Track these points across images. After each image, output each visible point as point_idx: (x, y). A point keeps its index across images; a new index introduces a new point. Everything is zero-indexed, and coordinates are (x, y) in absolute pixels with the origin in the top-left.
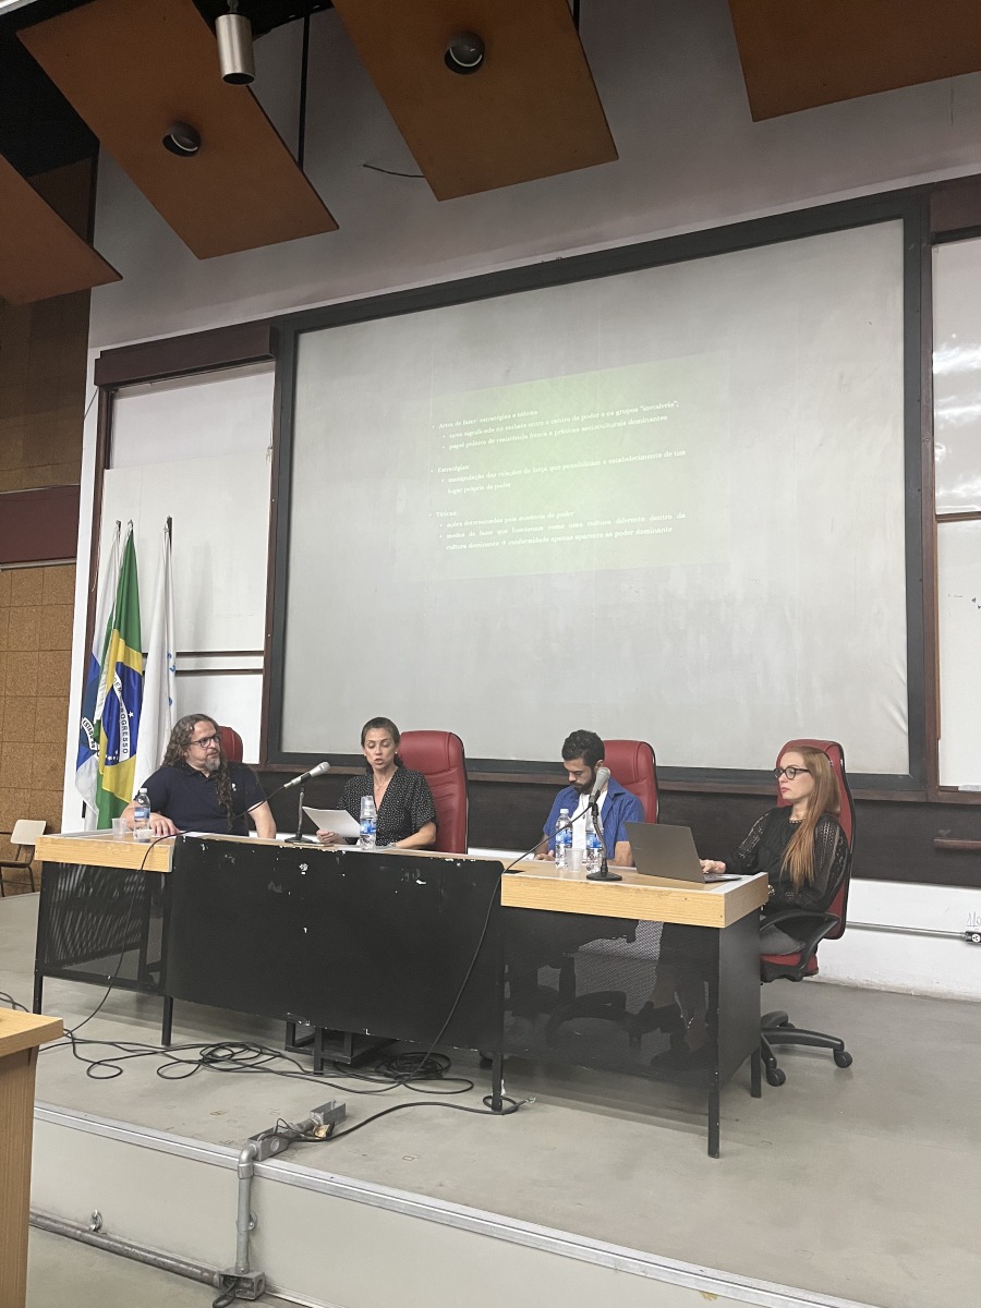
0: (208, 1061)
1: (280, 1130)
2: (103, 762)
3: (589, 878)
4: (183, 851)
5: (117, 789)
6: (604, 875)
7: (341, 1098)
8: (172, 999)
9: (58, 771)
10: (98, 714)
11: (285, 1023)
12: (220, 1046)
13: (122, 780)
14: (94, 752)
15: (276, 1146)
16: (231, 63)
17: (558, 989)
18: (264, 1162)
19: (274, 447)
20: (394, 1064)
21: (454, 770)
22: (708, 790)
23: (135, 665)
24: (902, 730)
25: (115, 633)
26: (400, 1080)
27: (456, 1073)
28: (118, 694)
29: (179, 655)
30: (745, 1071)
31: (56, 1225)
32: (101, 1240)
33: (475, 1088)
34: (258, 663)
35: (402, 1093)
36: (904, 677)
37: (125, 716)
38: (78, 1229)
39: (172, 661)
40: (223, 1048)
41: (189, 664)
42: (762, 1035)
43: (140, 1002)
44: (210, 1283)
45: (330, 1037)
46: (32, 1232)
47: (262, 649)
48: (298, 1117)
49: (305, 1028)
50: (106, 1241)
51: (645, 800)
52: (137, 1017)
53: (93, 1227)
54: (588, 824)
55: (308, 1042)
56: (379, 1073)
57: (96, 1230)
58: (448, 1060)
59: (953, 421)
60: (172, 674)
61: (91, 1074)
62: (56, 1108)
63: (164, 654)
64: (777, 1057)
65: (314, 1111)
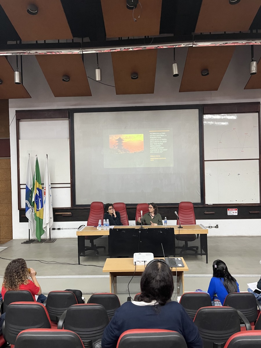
2: (36, 210)
4: (111, 231)
5: (39, 216)
10: (33, 200)
16: (98, 78)
19: (70, 138)
23: (41, 188)
24: (200, 195)
25: (36, 181)
28: (38, 194)
34: (69, 185)
36: (200, 187)
37: (39, 199)
39: (50, 187)
47: (70, 183)
60: (51, 190)
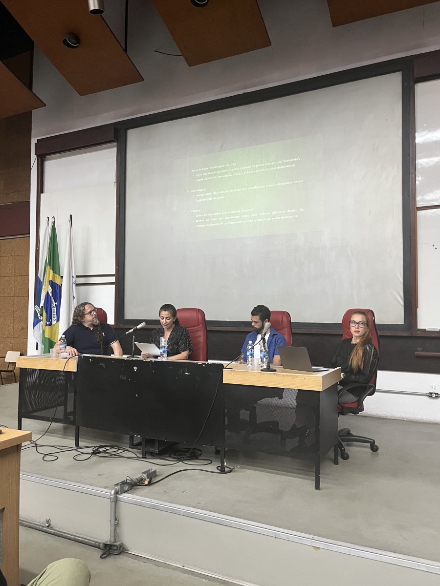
0: (95, 453)
1: (128, 481)
2: (44, 325)
3: (261, 370)
4: (81, 363)
5: (51, 337)
6: (268, 369)
7: (154, 468)
8: (79, 427)
9: (25, 329)
10: (42, 304)
11: (128, 436)
12: (101, 447)
13: (53, 332)
14: (41, 320)
15: (126, 488)
16: (93, 4)
17: (249, 420)
18: (122, 495)
19: (117, 182)
20: (177, 454)
21: (201, 325)
22: (315, 332)
23: (58, 281)
24: (401, 304)
25: (48, 267)
26: (180, 460)
27: (205, 456)
28: (51, 295)
29: (77, 277)
30: (331, 454)
31: (31, 525)
32: (50, 530)
33: (213, 463)
34: (113, 279)
35: (181, 465)
36: (402, 281)
37: (54, 304)
38: (40, 526)
39: (74, 279)
40: (102, 447)
41: (81, 281)
42: (339, 438)
43: (65, 429)
44: (98, 547)
45: (149, 442)
46: (20, 527)
47: (114, 273)
48: (135, 476)
49: (138, 438)
50: (53, 531)
51: (286, 337)
52: (64, 435)
53: (47, 525)
54: (261, 347)
55: (139, 444)
56: (170, 457)
57: (48, 526)
58: (200, 450)
59: (424, 164)
60: (74, 285)
61: (45, 459)
62: (28, 474)
63: (70, 277)
64: (346, 448)
65: (143, 473)
